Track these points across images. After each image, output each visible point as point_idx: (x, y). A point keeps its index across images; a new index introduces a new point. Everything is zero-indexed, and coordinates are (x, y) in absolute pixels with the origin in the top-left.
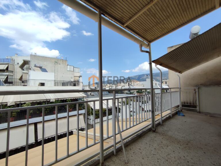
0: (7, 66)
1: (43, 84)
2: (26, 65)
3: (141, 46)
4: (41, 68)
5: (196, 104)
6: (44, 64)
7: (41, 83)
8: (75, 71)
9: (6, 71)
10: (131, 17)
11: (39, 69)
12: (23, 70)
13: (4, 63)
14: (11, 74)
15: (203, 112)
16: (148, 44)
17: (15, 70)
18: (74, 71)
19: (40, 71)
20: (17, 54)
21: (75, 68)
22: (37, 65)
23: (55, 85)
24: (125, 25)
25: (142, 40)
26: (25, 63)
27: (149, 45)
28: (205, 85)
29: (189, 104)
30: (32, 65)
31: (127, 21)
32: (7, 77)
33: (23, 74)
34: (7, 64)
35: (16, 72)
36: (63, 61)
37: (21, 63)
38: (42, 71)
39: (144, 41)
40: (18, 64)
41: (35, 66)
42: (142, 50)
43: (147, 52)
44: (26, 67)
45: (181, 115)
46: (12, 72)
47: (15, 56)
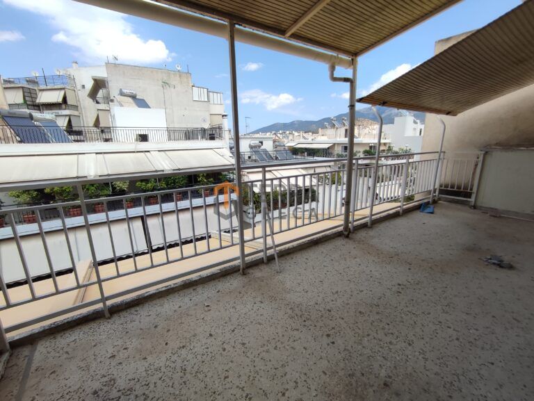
0: (62, 93)
1: (144, 138)
2: (101, 91)
3: (333, 68)
4: (133, 97)
5: (471, 189)
6: (140, 87)
7: (140, 135)
8: (211, 102)
9: (64, 106)
10: (297, 20)
11: (130, 100)
12: (98, 103)
13: (56, 87)
14: (76, 113)
15: (481, 207)
16: (352, 60)
17: (82, 102)
18: (209, 101)
19: (134, 105)
20: (76, 63)
21: (211, 94)
22: (125, 91)
23: (170, 139)
24: (289, 34)
25: (335, 54)
26: (99, 84)
27: (353, 63)
28: (507, 145)
29: (455, 189)
30: (113, 90)
31: (290, 27)
32: (70, 121)
33: (100, 113)
34: (61, 89)
35: (84, 108)
36: (180, 76)
37: (89, 85)
38: (139, 107)
39: (339, 56)
40: (83, 86)
41: (122, 94)
42: (335, 76)
43: (346, 80)
44: (101, 94)
45: (428, 210)
46: (75, 107)
47: (72, 67)
